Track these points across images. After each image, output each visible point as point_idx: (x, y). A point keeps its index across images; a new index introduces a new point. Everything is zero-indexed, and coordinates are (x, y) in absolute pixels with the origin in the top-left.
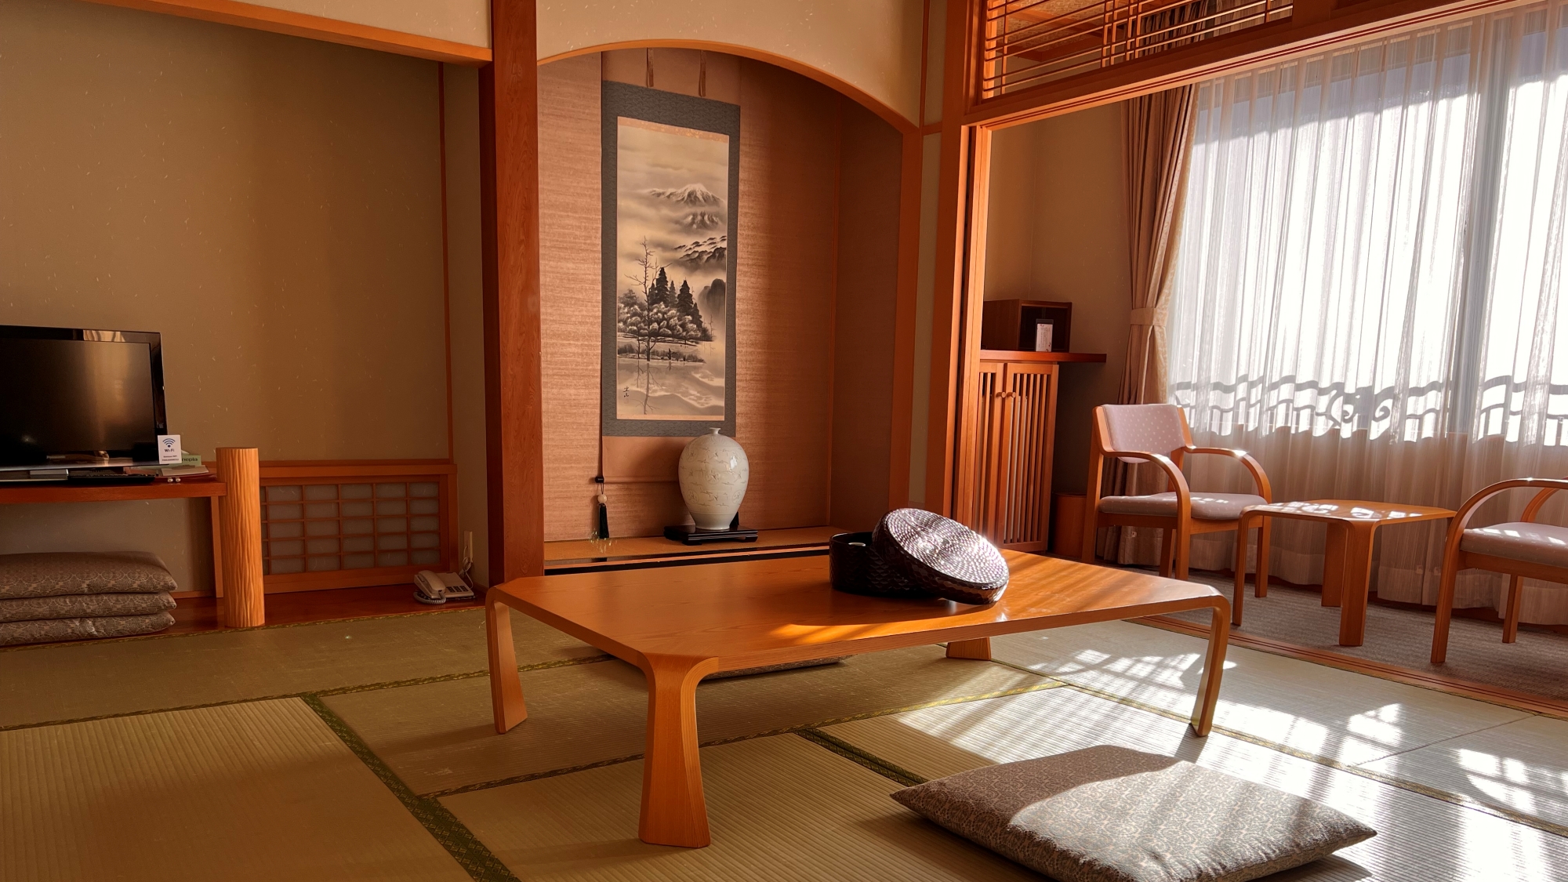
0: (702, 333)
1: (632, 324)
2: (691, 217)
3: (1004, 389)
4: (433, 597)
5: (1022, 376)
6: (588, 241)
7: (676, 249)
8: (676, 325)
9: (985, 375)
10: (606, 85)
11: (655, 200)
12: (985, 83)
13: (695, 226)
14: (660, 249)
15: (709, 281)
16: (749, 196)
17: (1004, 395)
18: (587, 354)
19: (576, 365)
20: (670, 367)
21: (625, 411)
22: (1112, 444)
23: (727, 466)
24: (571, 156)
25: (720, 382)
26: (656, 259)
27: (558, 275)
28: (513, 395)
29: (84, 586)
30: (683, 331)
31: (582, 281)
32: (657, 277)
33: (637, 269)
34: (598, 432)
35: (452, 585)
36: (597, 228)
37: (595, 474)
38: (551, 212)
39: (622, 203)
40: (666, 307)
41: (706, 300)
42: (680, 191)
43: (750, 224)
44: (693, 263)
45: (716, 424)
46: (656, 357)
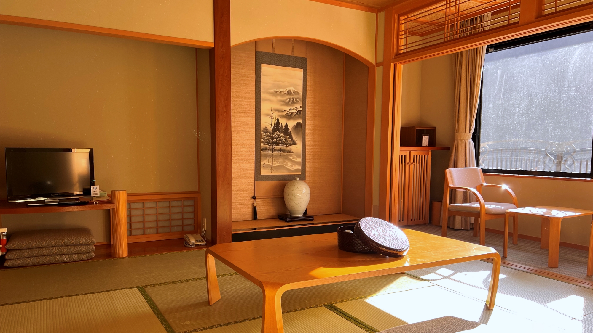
0: (293, 142)
1: (267, 140)
2: (289, 99)
3: (410, 161)
4: (191, 244)
5: (417, 156)
6: (250, 110)
7: (283, 111)
8: (283, 139)
9: (402, 156)
10: (257, 53)
11: (275, 93)
12: (400, 47)
13: (290, 103)
14: (277, 112)
15: (295, 123)
16: (310, 91)
17: (410, 163)
18: (250, 151)
19: (246, 155)
20: (281, 155)
21: (264, 172)
22: (453, 184)
23: (302, 192)
24: (244, 79)
25: (300, 160)
26: (276, 115)
27: (239, 122)
28: (221, 169)
29: (62, 243)
30: (286, 142)
31: (248, 124)
32: (276, 122)
33: (269, 119)
34: (254, 180)
35: (198, 239)
36: (254, 105)
37: (253, 195)
38: (236, 99)
39: (263, 95)
40: (279, 133)
41: (294, 130)
42: (284, 90)
43: (311, 101)
44: (289, 116)
45: (298, 176)
46: (275, 151)
